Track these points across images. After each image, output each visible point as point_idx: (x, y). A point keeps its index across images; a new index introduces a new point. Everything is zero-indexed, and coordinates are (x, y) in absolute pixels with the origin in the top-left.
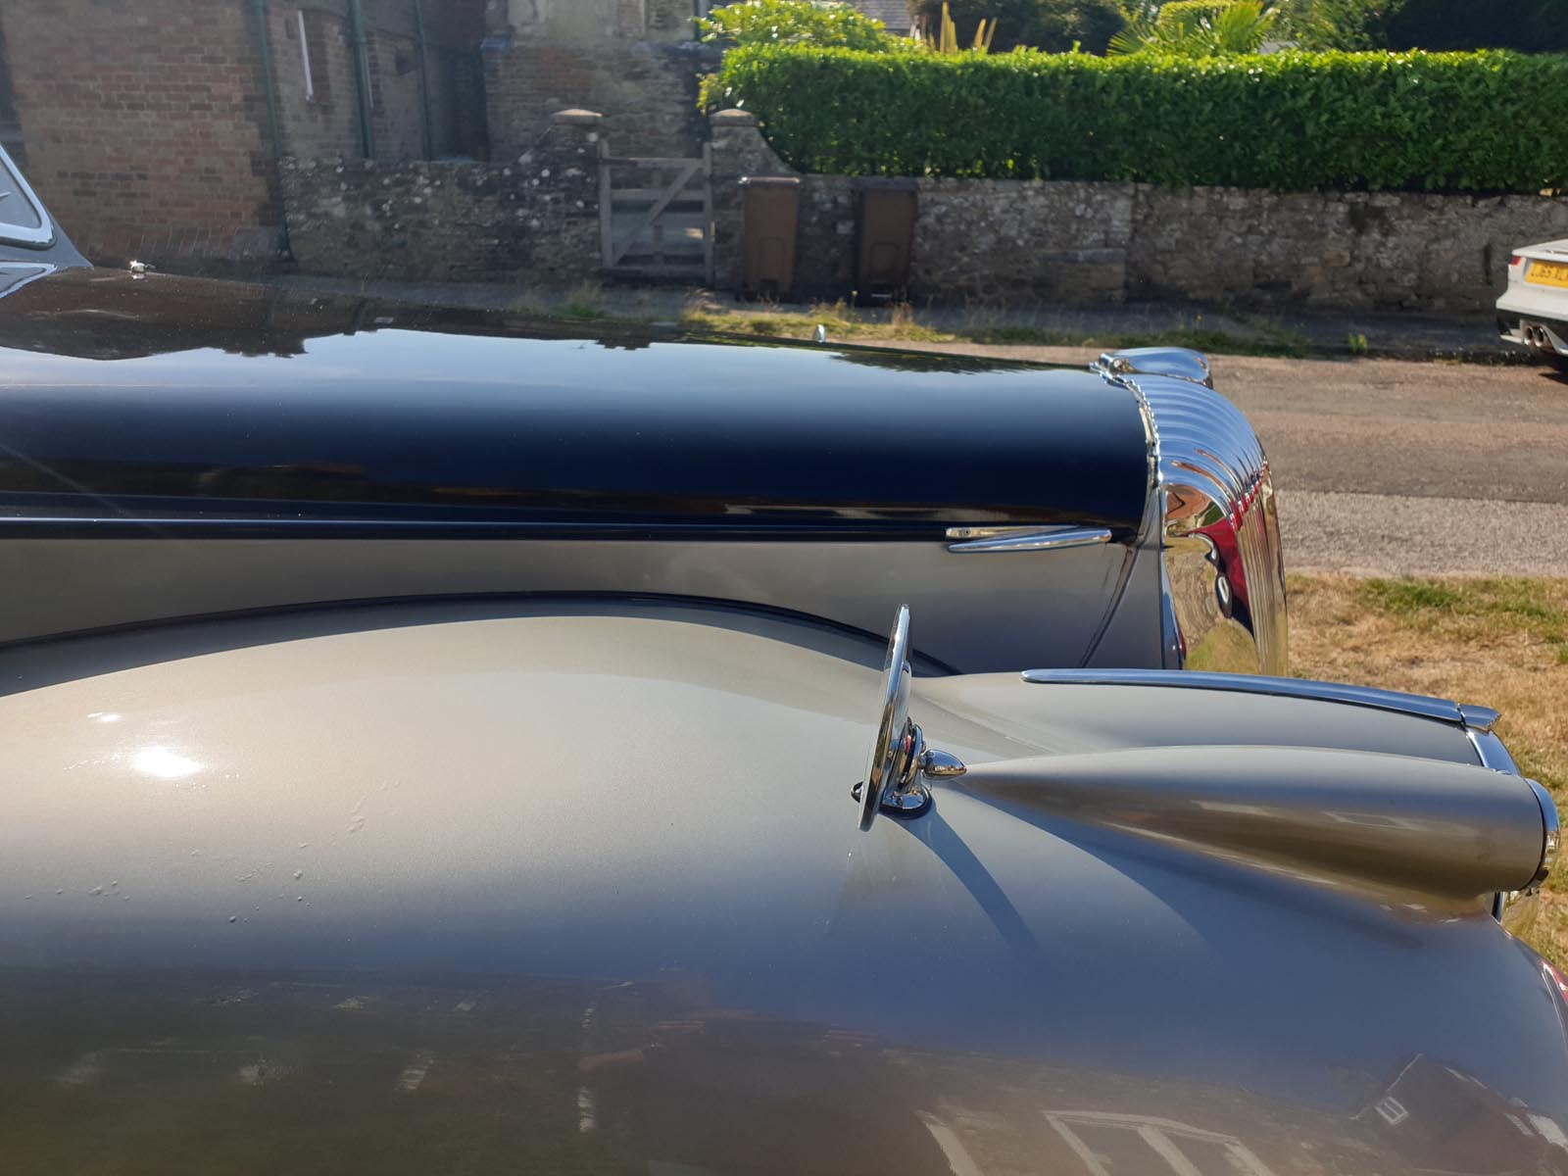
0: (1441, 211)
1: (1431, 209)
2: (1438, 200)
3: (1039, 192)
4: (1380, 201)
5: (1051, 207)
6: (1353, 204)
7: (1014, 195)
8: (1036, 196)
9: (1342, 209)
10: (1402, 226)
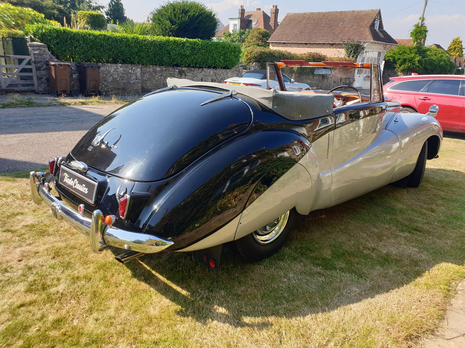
0: (194, 72)
1: (192, 71)
2: (193, 69)
3: (121, 67)
4: (184, 69)
5: (124, 70)
6: (179, 70)
7: (115, 67)
8: (120, 68)
9: (177, 71)
10: (188, 74)
